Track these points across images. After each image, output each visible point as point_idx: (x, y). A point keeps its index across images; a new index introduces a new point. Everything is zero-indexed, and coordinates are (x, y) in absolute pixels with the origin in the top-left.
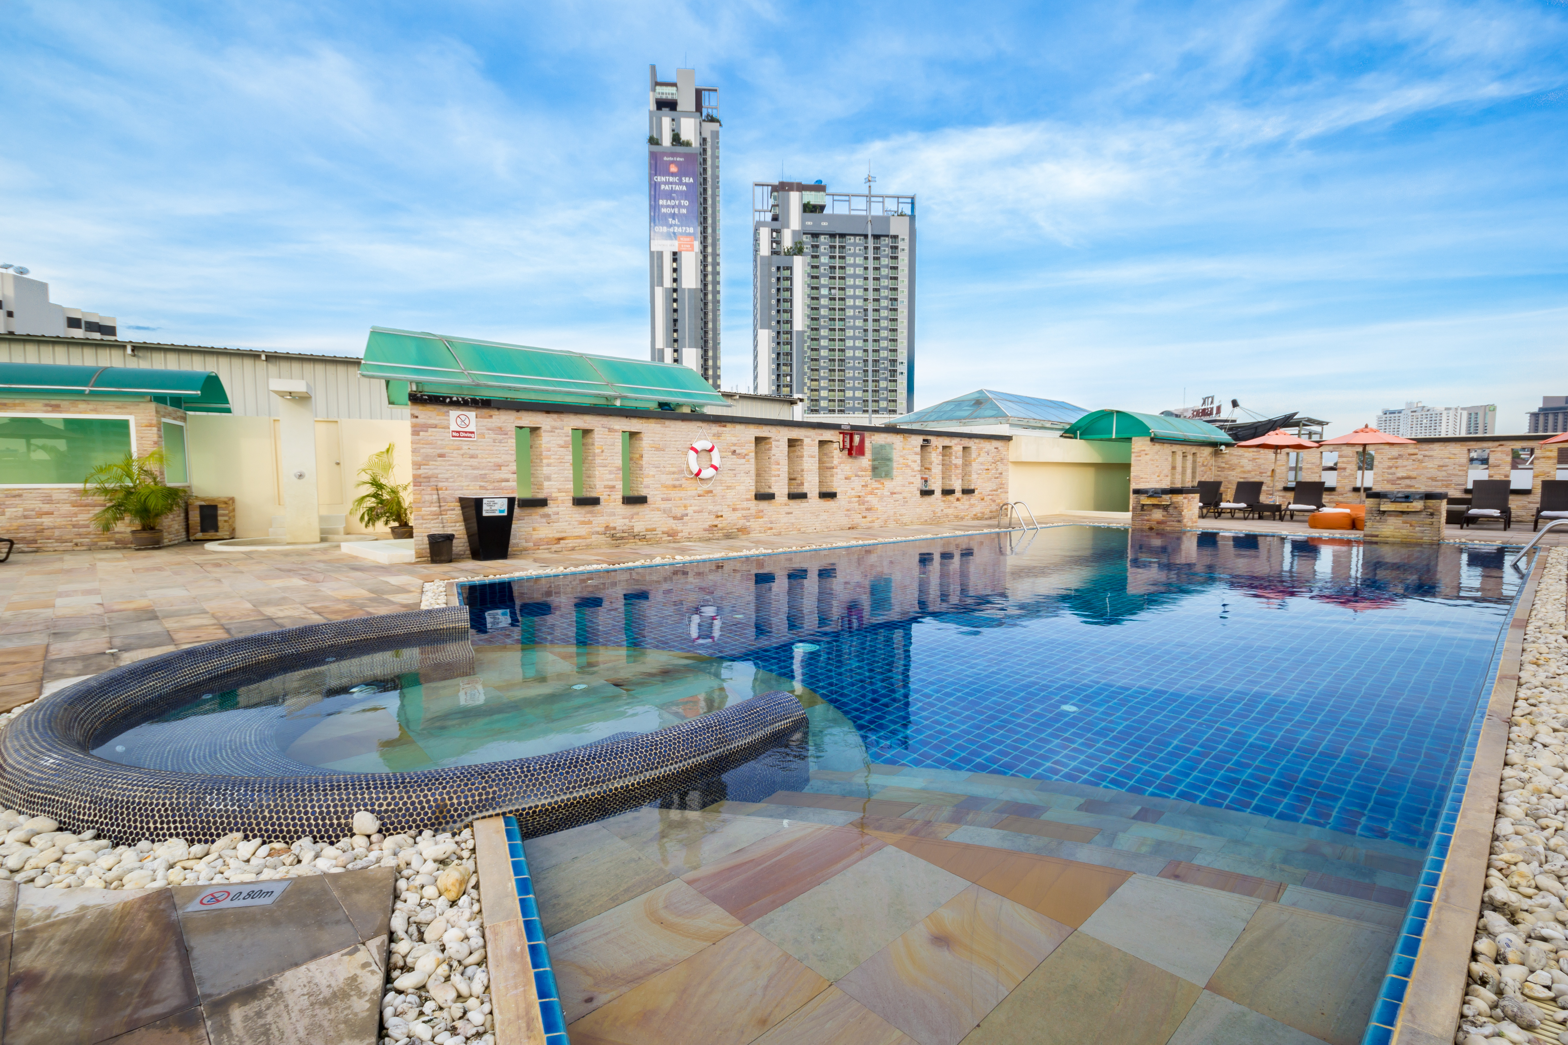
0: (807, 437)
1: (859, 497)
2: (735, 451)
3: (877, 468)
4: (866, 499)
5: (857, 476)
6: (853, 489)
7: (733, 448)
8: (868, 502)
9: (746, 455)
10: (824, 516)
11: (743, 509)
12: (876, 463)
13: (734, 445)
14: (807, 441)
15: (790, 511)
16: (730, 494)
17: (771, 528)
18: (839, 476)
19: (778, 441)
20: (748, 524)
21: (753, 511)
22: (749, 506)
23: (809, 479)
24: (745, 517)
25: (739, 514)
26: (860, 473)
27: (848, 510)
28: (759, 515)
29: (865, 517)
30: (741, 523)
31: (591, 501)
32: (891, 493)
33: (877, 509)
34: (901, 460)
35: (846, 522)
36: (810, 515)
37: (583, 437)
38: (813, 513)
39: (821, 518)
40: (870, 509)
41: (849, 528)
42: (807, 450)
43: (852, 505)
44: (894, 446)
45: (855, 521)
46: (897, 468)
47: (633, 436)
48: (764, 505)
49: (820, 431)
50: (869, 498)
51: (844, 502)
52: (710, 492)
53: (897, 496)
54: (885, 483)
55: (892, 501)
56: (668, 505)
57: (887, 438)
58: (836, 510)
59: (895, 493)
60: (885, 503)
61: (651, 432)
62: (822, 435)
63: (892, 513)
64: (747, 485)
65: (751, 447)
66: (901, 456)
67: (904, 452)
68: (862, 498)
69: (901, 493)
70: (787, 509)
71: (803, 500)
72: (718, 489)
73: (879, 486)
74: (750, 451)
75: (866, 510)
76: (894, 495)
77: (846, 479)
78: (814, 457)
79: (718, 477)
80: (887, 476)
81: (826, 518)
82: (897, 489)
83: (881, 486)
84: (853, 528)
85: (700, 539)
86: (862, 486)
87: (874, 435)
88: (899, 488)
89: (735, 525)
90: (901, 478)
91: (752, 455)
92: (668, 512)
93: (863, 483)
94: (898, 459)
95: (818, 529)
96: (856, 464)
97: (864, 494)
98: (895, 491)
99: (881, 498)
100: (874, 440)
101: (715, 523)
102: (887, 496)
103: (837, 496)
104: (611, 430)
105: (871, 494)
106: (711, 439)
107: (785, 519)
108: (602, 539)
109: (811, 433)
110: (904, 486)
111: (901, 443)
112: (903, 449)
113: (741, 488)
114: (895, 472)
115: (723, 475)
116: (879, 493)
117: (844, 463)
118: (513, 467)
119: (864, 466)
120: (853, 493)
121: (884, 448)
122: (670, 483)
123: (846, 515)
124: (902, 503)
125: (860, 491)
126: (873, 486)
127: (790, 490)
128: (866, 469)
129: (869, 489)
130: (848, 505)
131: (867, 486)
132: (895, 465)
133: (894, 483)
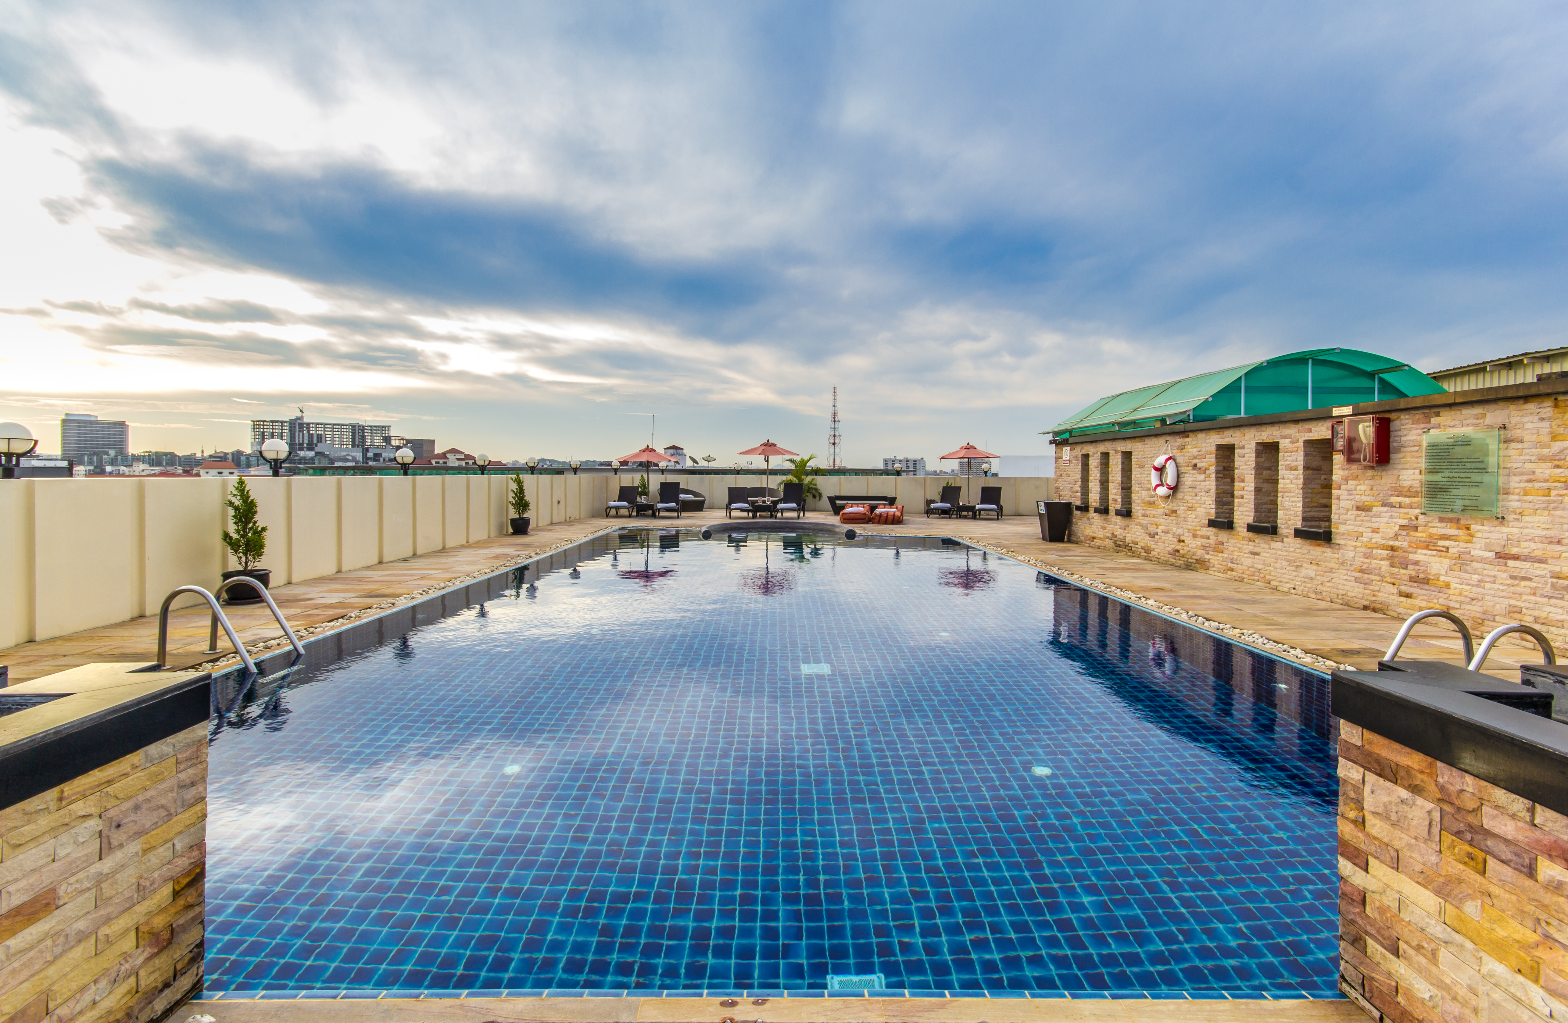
0: (1284, 437)
1: (1392, 549)
2: (1195, 465)
3: (1444, 490)
4: (1412, 557)
5: (1384, 505)
6: (1375, 531)
7: (1195, 461)
8: (1417, 563)
9: (1206, 469)
10: (1309, 571)
11: (1202, 537)
12: (1437, 477)
13: (1195, 457)
14: (1284, 444)
15: (1257, 550)
16: (1191, 516)
17: (1232, 570)
18: (1343, 503)
19: (1243, 448)
20: (1207, 556)
21: (1212, 542)
22: (1209, 533)
23: (1287, 504)
24: (1204, 547)
25: (1199, 542)
26: (1395, 500)
27: (1361, 571)
28: (1219, 548)
29: (1408, 596)
30: (1200, 553)
31: (1104, 511)
32: (1500, 556)
33: (1448, 586)
34: (1545, 470)
35: (1356, 592)
36: (1285, 563)
37: (1105, 456)
38: (1290, 562)
39: (1304, 572)
40: (1422, 581)
41: (1366, 608)
42: (1285, 460)
43: (1375, 563)
44: (1510, 434)
45: (1382, 597)
46: (1526, 492)
47: (1127, 455)
48: (1223, 535)
49: (1308, 426)
50: (1421, 555)
51: (1351, 554)
52: (1175, 512)
53: (1526, 565)
54: (1473, 527)
55: (1504, 575)
56: (1145, 521)
57: (1484, 416)
58: (1332, 565)
59: (1516, 558)
60: (1475, 577)
61: (1138, 449)
62: (1310, 431)
63: (1501, 606)
64: (1207, 507)
65: (1212, 459)
66: (1542, 459)
67: (1557, 446)
68: (1400, 553)
69: (1541, 561)
70: (1251, 547)
71: (1275, 538)
72: (1181, 510)
73: (1454, 532)
74: (1210, 462)
75: (1412, 579)
76: (1511, 563)
77: (1358, 508)
78: (1296, 469)
79: (1180, 495)
80: (1474, 508)
81: (1312, 574)
82: (1525, 548)
83: (1462, 533)
84: (1374, 610)
85: (1166, 563)
86: (1402, 527)
87: (1437, 415)
88: (1533, 546)
89: (1195, 554)
90: (1542, 519)
91: (1213, 469)
92: (1145, 527)
93: (1404, 522)
94: (1528, 466)
95: (1300, 589)
96: (1386, 479)
97: (1405, 545)
98: (1514, 551)
99: (1462, 561)
100: (1438, 426)
101: (1178, 548)
102: (1483, 560)
103: (1337, 539)
104: (1116, 452)
105: (1427, 548)
106: (1176, 453)
107: (1247, 561)
108: (1109, 543)
109: (1292, 430)
110: (1559, 542)
111: (1546, 424)
112: (1554, 437)
113: (1201, 511)
114: (1513, 502)
115: (1185, 493)
116: (1455, 548)
117: (1356, 478)
118: (1079, 483)
119: (1407, 484)
120: (1377, 538)
121: (1466, 442)
122: (1147, 499)
123: (1357, 580)
124: (1548, 589)
125: (1396, 537)
126: (1433, 531)
127: (1257, 519)
128: (1410, 493)
129: (1420, 535)
130: (1359, 560)
131: (1416, 528)
132: (1515, 483)
133: (1511, 530)
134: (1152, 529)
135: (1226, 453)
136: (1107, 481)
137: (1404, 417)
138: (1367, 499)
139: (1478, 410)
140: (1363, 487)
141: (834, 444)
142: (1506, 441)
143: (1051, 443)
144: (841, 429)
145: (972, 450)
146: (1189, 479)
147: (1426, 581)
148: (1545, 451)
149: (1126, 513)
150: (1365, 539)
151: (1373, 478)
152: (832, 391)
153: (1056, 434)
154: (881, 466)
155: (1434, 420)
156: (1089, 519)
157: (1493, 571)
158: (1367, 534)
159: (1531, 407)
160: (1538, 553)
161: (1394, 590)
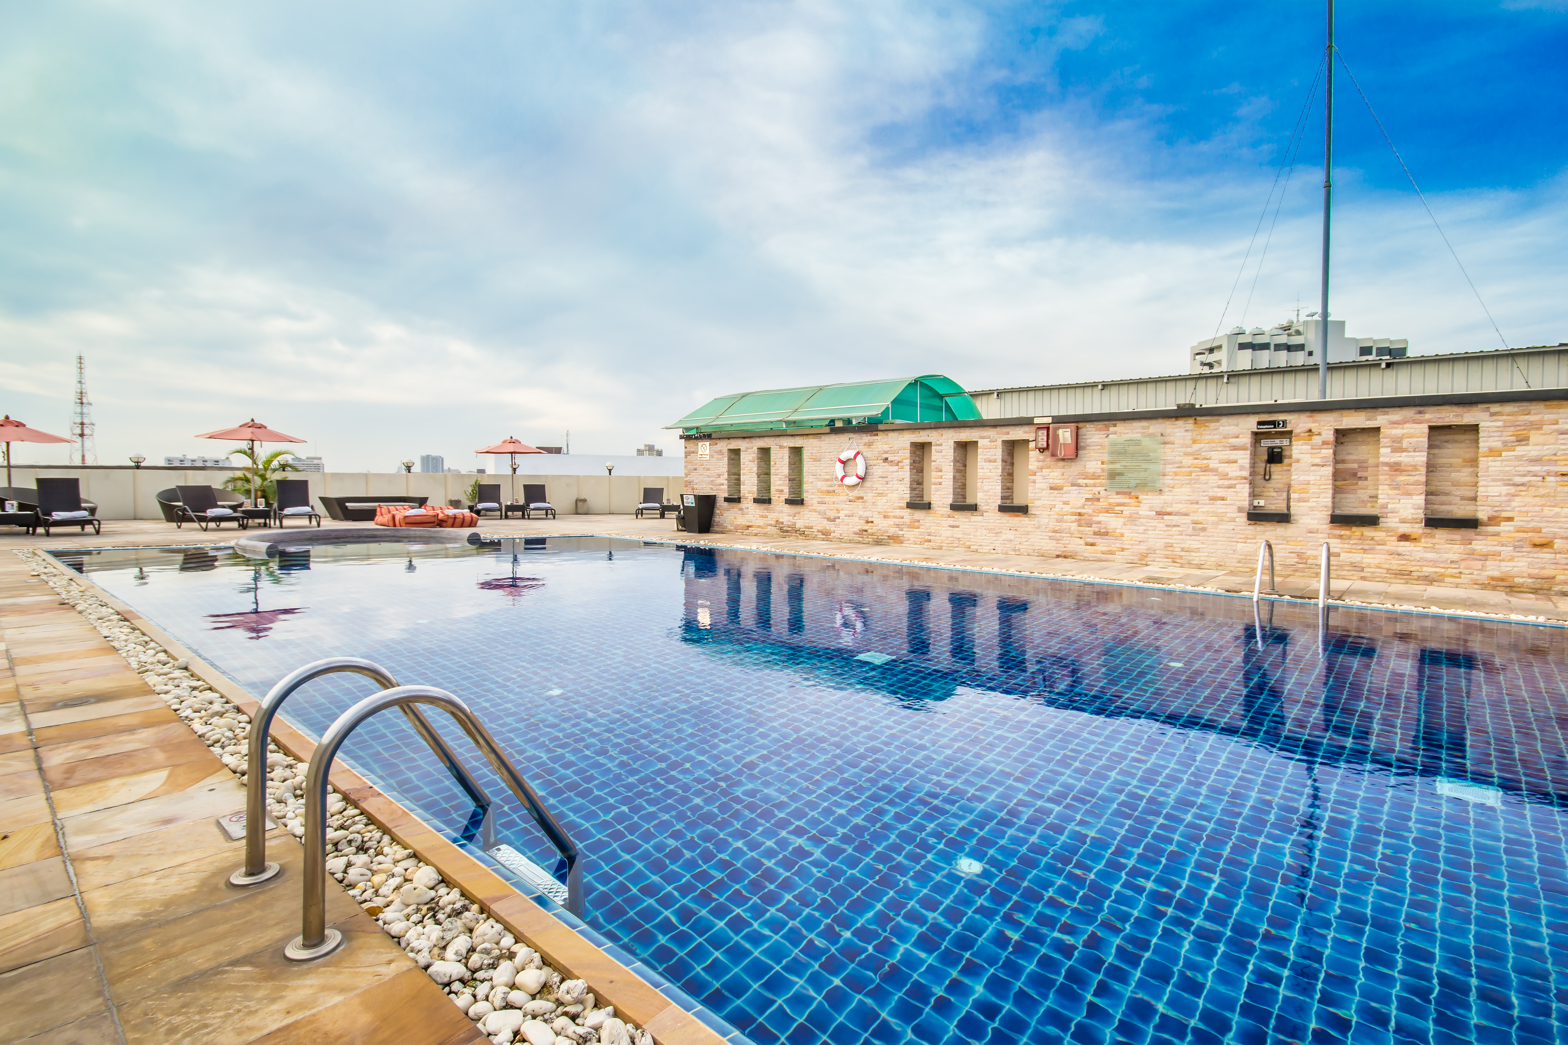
0: (983, 438)
1: (1080, 514)
2: (887, 459)
3: (1120, 475)
4: (1095, 519)
5: (1073, 485)
6: (1066, 503)
7: (886, 456)
8: (1099, 523)
9: (899, 462)
10: (1010, 535)
11: (895, 517)
12: (1116, 467)
13: (886, 452)
16: (882, 501)
17: (930, 542)
19: (940, 445)
20: (901, 533)
21: (906, 520)
22: (902, 514)
23: (985, 489)
24: (897, 525)
25: (891, 522)
26: (1081, 481)
27: (1055, 531)
28: (914, 525)
29: (1092, 545)
30: (892, 531)
31: (764, 500)
32: (1159, 513)
33: (1122, 535)
34: (1188, 461)
35: (1051, 546)
36: (985, 532)
37: (765, 453)
38: (990, 530)
39: (1004, 537)
40: (1103, 534)
41: (1058, 556)
42: (983, 454)
43: (1065, 525)
44: (1167, 439)
45: (1071, 548)
46: (1176, 474)
47: (797, 452)
48: (919, 515)
49: (1005, 430)
50: (1102, 517)
51: (1046, 521)
52: (862, 498)
53: (1176, 518)
54: (1141, 497)
55: (1162, 525)
56: (822, 508)
57: (1148, 428)
58: (1029, 529)
59: (1169, 514)
60: (1142, 528)
61: (810, 446)
62: (1008, 433)
63: (1160, 544)
64: (902, 492)
65: (907, 453)
66: (1186, 454)
67: (1196, 447)
68: (1086, 517)
69: (1186, 515)
70: (950, 521)
71: (975, 513)
72: (869, 496)
73: (1127, 500)
74: (905, 457)
75: (1095, 534)
76: (1166, 517)
77: (1051, 488)
78: (995, 461)
79: (868, 484)
80: (1144, 486)
81: (1012, 537)
82: (1175, 508)
83: (1132, 501)
84: (1065, 557)
85: (850, 541)
86: (1087, 500)
87: (1115, 425)
88: (1180, 506)
89: (886, 532)
90: (1187, 490)
91: (907, 462)
92: (822, 514)
93: (1090, 496)
94: (1178, 458)
95: (999, 550)
96: (1074, 469)
97: (1090, 511)
98: (1169, 510)
99: (1133, 519)
100: (1115, 433)
101: (865, 528)
102: (1148, 517)
103: (1031, 511)
104: (781, 447)
105: (1107, 512)
106: (862, 448)
107: (948, 533)
108: (774, 530)
109: (991, 432)
110: (1197, 503)
111: (1190, 434)
112: (1194, 442)
113: (893, 496)
114: (1168, 480)
115: (874, 482)
116: (1127, 511)
117: (1049, 468)
118: (726, 476)
119: (1091, 471)
120: (1067, 508)
121: (1138, 443)
122: (826, 488)
123: (1051, 538)
124: (1190, 531)
125: (1083, 507)
126: (1111, 501)
127: (955, 500)
128: (1094, 477)
129: (1102, 504)
130: (1053, 525)
131: (1098, 500)
132: (1169, 469)
133: (1166, 497)
134: (832, 514)
135: (921, 449)
136: (768, 474)
137: (1088, 425)
138: (1059, 482)
139: (1144, 423)
140: (1055, 474)
141: (82, 435)
142: (1165, 443)
143: (681, 437)
144: (93, 415)
145: (517, 444)
146: (879, 469)
147: (1106, 534)
148: (1189, 450)
149: (796, 501)
150: (1057, 510)
151: (1063, 467)
152: (75, 362)
153: (687, 429)
154: (163, 464)
155: (1112, 429)
156: (741, 509)
157: (1154, 523)
158: (1059, 506)
159: (1180, 423)
160: (1184, 510)
161: (1082, 542)
